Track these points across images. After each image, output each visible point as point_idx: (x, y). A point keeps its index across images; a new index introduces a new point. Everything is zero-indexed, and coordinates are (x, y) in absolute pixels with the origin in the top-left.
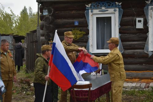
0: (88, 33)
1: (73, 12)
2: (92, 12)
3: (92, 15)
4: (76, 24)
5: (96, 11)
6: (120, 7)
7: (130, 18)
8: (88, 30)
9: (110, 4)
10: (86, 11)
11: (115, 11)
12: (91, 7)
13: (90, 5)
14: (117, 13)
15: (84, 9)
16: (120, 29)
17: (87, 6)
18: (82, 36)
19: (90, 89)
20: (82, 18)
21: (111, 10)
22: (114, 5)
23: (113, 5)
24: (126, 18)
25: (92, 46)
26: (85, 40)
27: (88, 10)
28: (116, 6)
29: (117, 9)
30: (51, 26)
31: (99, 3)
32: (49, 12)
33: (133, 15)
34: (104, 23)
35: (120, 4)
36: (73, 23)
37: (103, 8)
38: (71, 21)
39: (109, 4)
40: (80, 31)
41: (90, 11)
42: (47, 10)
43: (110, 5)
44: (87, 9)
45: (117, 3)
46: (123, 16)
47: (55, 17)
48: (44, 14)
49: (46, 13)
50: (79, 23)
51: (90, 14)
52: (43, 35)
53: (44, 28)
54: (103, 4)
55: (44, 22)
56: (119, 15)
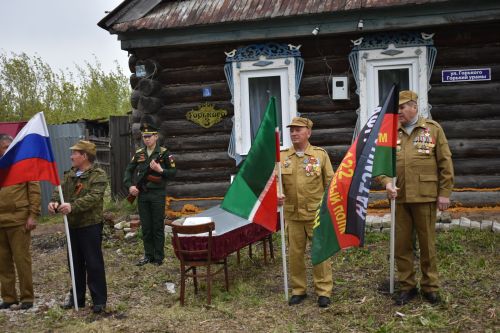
0: (231, 113)
1: (200, 69)
2: (238, 67)
3: (239, 75)
4: (207, 93)
5: (247, 65)
6: (299, 54)
7: (320, 78)
8: (232, 106)
9: (277, 48)
10: (226, 67)
11: (287, 63)
12: (236, 57)
13: (234, 52)
14: (292, 68)
15: (223, 61)
16: (298, 102)
17: (228, 55)
18: (219, 119)
19: (210, 233)
20: (218, 80)
21: (279, 62)
22: (286, 51)
23: (282, 50)
24: (311, 79)
25: (241, 139)
26: (225, 128)
27: (231, 63)
28: (289, 53)
29: (292, 60)
30: (154, 99)
31: (253, 48)
32: (149, 69)
33: (327, 72)
34: (265, 89)
35: (298, 48)
36: (201, 92)
37: (263, 58)
38: (196, 87)
39: (274, 49)
40: (216, 108)
41: (234, 65)
42: (143, 66)
43: (275, 52)
44: (228, 60)
45: (291, 46)
46: (306, 73)
47: (162, 79)
48: (138, 75)
49: (141, 73)
50: (213, 91)
51: (235, 71)
52: (137, 120)
53: (139, 105)
54: (262, 49)
55: (138, 92)
56: (297, 72)
